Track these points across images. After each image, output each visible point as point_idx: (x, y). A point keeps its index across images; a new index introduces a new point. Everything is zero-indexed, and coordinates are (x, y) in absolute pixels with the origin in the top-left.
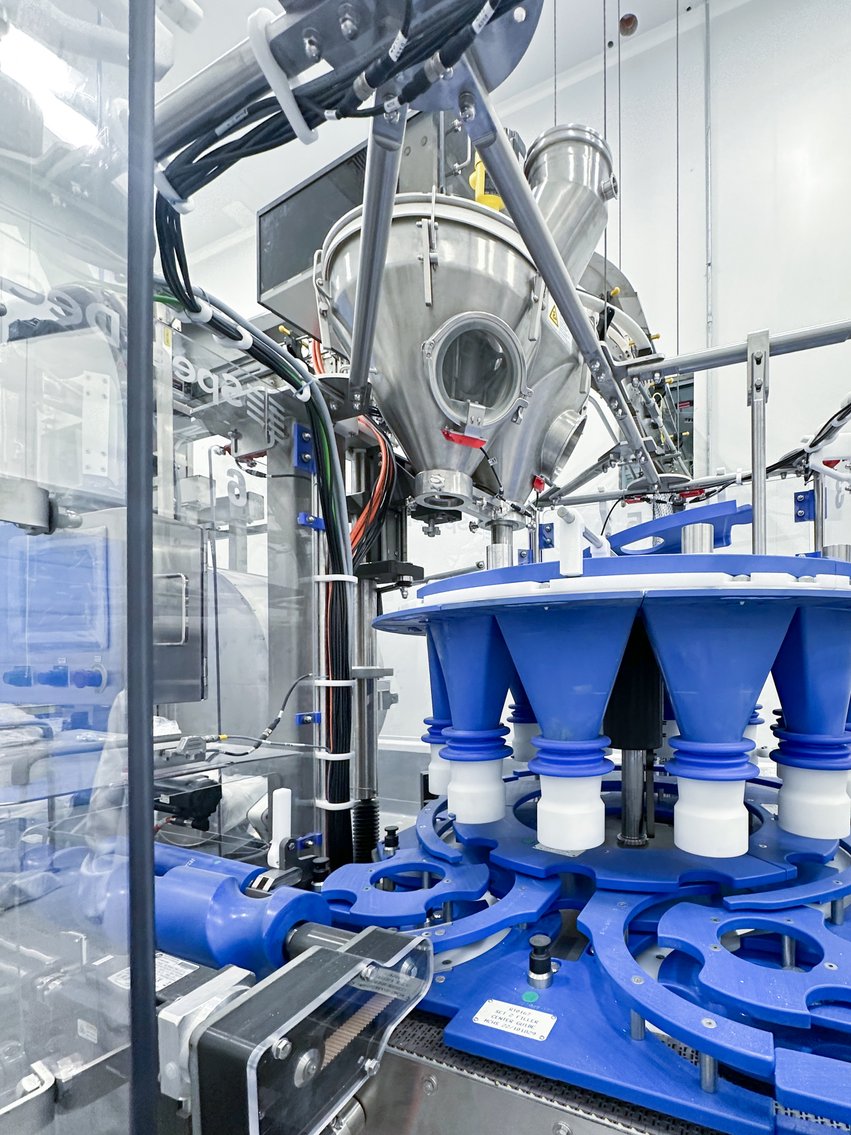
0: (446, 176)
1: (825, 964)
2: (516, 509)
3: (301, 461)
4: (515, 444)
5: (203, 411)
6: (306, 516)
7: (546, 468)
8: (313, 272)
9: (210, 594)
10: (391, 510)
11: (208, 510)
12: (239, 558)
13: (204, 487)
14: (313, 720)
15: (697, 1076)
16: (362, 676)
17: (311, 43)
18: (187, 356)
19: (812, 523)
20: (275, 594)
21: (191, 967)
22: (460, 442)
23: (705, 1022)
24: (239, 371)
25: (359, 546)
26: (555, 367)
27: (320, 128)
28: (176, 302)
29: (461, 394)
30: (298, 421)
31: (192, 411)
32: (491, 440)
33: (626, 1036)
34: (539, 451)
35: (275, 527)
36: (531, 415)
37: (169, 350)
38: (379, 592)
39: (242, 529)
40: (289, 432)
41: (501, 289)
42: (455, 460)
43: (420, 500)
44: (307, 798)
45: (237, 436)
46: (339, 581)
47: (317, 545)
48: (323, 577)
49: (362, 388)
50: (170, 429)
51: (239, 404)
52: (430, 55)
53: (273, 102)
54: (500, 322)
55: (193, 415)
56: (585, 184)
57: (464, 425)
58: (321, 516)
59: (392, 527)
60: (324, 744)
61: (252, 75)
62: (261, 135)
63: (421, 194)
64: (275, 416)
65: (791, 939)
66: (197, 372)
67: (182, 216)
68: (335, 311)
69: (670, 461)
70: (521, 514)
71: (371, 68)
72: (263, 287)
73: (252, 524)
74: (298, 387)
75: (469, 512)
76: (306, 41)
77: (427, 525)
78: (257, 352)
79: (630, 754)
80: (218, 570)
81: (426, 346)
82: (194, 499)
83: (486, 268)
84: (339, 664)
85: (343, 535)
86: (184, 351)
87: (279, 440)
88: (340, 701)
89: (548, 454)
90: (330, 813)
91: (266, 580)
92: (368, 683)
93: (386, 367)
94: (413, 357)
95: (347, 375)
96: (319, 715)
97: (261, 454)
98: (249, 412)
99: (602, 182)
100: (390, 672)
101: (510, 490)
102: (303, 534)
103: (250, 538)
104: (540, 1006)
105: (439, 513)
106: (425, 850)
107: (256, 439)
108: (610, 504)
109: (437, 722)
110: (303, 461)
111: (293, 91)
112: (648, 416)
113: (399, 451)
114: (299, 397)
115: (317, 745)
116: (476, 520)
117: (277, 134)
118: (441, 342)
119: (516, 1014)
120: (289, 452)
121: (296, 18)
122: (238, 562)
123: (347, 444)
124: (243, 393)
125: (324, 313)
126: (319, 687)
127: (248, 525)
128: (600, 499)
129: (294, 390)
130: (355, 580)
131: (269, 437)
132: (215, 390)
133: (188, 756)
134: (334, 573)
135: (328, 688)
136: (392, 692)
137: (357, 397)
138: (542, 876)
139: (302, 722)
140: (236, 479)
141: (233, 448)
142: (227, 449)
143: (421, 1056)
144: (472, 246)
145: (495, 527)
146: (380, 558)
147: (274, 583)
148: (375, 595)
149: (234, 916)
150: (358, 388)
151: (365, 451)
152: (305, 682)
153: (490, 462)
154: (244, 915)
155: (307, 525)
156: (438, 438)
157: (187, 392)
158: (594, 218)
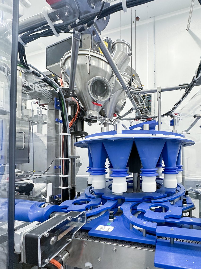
0: (93, 46)
1: (169, 211)
2: (110, 120)
3: (56, 106)
4: (110, 106)
5: (30, 93)
6: (58, 119)
7: (117, 112)
8: (60, 63)
9: (31, 138)
10: (80, 119)
11: (31, 118)
12: (40, 130)
13: (30, 112)
14: (59, 168)
15: (142, 234)
16: (72, 158)
17: (58, 16)
18: (26, 79)
19: (173, 126)
20: (49, 138)
21: (24, 222)
22: (96, 105)
23: (144, 223)
24: (40, 84)
25: (72, 127)
26: (119, 90)
27: (60, 34)
28: (23, 66)
29: (97, 94)
30: (56, 97)
31: (27, 93)
32: (104, 105)
33: (129, 229)
34: (115, 108)
35: (50, 122)
36: (113, 100)
37: (21, 77)
38: (77, 138)
39: (41, 123)
40: (53, 99)
41: (106, 72)
42: (95, 109)
43: (87, 117)
44: (57, 186)
45: (39, 100)
46: (66, 135)
47: (61, 126)
48: (62, 134)
49: (72, 91)
50: (21, 97)
51: (40, 92)
52: (85, 24)
53: (49, 27)
54: (106, 79)
55: (27, 94)
56: (125, 52)
57: (97, 101)
58: (62, 120)
59: (80, 123)
60: (62, 173)
61: (43, 20)
62: (46, 33)
63: (87, 49)
64: (50, 96)
65: (164, 207)
66: (28, 83)
67: (25, 47)
68: (66, 73)
69: (147, 112)
70: (111, 121)
71: (72, 24)
72: (47, 65)
73: (44, 122)
74: (56, 89)
75: (99, 120)
76: (57, 15)
77: (89, 123)
78: (45, 80)
79: (135, 173)
80: (34, 133)
81: (88, 83)
82: (28, 115)
83: (103, 67)
84: (66, 154)
85: (67, 124)
86: (25, 78)
87: (51, 101)
88: (66, 163)
89: (117, 109)
90: (63, 190)
91: (47, 135)
92: (74, 159)
93: (78, 86)
94: (85, 85)
95: (68, 88)
96: (61, 166)
97: (46, 104)
98: (42, 94)
99: (129, 52)
100: (79, 157)
101: (108, 116)
102: (57, 124)
103: (43, 125)
104: (111, 225)
105: (92, 120)
106: (87, 196)
107: (45, 100)
108: (132, 120)
109: (90, 167)
110: (57, 107)
111: (54, 25)
112: (141, 102)
113: (82, 106)
114: (56, 91)
115: (60, 173)
116: (100, 122)
117: (50, 33)
118: (92, 82)
119: (105, 227)
120: (53, 104)
121: (54, 10)
122: (40, 131)
123: (69, 103)
124: (41, 89)
125: (63, 73)
126: (61, 160)
127: (43, 122)
128: (130, 119)
129: (55, 90)
130: (70, 135)
131: (48, 100)
132: (33, 88)
133: (24, 176)
134: (65, 133)
135: (63, 160)
136: (81, 163)
137: (71, 93)
138: (114, 199)
139: (56, 168)
140: (39, 110)
141: (38, 102)
142: (36, 103)
143: (83, 239)
144: (99, 62)
145: (105, 124)
146: (77, 130)
147: (49, 136)
148: (76, 139)
149: (36, 212)
150: (71, 91)
151: (73, 105)
152: (57, 159)
153: (103, 109)
154: (38, 212)
155: (58, 122)
156: (91, 103)
157: (26, 88)
158: (127, 59)
